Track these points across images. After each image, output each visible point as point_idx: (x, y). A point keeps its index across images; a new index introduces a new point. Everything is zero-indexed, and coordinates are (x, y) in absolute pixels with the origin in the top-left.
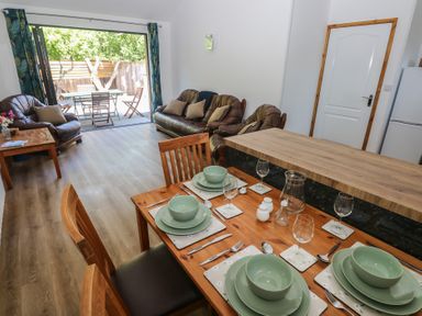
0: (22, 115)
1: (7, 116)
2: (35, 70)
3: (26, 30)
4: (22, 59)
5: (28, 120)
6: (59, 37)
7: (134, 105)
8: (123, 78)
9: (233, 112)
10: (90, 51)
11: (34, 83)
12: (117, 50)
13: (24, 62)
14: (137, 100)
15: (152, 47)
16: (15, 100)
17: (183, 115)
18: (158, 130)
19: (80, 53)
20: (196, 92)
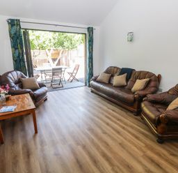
0: (13, 84)
1: (5, 88)
2: (23, 56)
3: (20, 32)
4: (16, 49)
5: (17, 88)
6: (34, 37)
7: (74, 75)
8: (64, 59)
9: (152, 84)
10: (49, 44)
11: (22, 63)
12: (61, 44)
13: (17, 51)
14: (75, 72)
15: (90, 41)
16: (10, 75)
17: (109, 83)
18: (92, 92)
19: (44, 46)
20: (118, 68)
